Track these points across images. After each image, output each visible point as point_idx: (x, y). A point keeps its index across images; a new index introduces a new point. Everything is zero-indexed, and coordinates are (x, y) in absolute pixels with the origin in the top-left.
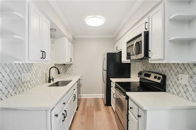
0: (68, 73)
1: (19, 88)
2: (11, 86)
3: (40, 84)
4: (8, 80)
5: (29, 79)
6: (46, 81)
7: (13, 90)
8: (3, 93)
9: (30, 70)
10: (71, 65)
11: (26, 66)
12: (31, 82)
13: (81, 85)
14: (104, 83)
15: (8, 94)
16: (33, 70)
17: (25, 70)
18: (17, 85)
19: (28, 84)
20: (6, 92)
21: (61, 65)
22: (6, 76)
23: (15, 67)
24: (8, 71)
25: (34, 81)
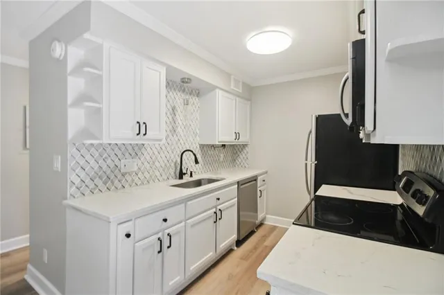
0: (238, 163)
1: (116, 182)
2: (100, 178)
3: (161, 179)
4: (96, 168)
5: (136, 169)
6: (176, 176)
7: (105, 183)
8: (86, 186)
9: (139, 154)
11: (130, 148)
12: (140, 175)
13: (259, 193)
15: (94, 189)
16: (145, 154)
17: (127, 154)
18: (112, 177)
19: (134, 178)
20: (92, 186)
22: (92, 162)
23: (108, 150)
24: (97, 154)
25: (146, 174)
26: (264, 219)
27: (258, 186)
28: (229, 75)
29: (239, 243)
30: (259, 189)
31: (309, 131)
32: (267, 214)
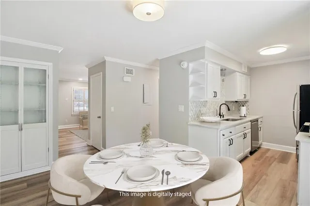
5: (205, 112)
10: (246, 102)
11: (204, 103)
13: (259, 128)
14: (296, 128)
21: (233, 102)
23: (198, 103)
26: (261, 144)
27: (259, 124)
28: (240, 64)
29: (252, 153)
30: (259, 126)
31: (295, 93)
32: (263, 141)
